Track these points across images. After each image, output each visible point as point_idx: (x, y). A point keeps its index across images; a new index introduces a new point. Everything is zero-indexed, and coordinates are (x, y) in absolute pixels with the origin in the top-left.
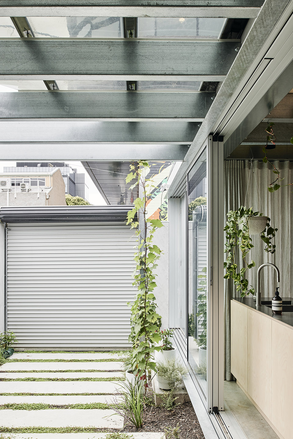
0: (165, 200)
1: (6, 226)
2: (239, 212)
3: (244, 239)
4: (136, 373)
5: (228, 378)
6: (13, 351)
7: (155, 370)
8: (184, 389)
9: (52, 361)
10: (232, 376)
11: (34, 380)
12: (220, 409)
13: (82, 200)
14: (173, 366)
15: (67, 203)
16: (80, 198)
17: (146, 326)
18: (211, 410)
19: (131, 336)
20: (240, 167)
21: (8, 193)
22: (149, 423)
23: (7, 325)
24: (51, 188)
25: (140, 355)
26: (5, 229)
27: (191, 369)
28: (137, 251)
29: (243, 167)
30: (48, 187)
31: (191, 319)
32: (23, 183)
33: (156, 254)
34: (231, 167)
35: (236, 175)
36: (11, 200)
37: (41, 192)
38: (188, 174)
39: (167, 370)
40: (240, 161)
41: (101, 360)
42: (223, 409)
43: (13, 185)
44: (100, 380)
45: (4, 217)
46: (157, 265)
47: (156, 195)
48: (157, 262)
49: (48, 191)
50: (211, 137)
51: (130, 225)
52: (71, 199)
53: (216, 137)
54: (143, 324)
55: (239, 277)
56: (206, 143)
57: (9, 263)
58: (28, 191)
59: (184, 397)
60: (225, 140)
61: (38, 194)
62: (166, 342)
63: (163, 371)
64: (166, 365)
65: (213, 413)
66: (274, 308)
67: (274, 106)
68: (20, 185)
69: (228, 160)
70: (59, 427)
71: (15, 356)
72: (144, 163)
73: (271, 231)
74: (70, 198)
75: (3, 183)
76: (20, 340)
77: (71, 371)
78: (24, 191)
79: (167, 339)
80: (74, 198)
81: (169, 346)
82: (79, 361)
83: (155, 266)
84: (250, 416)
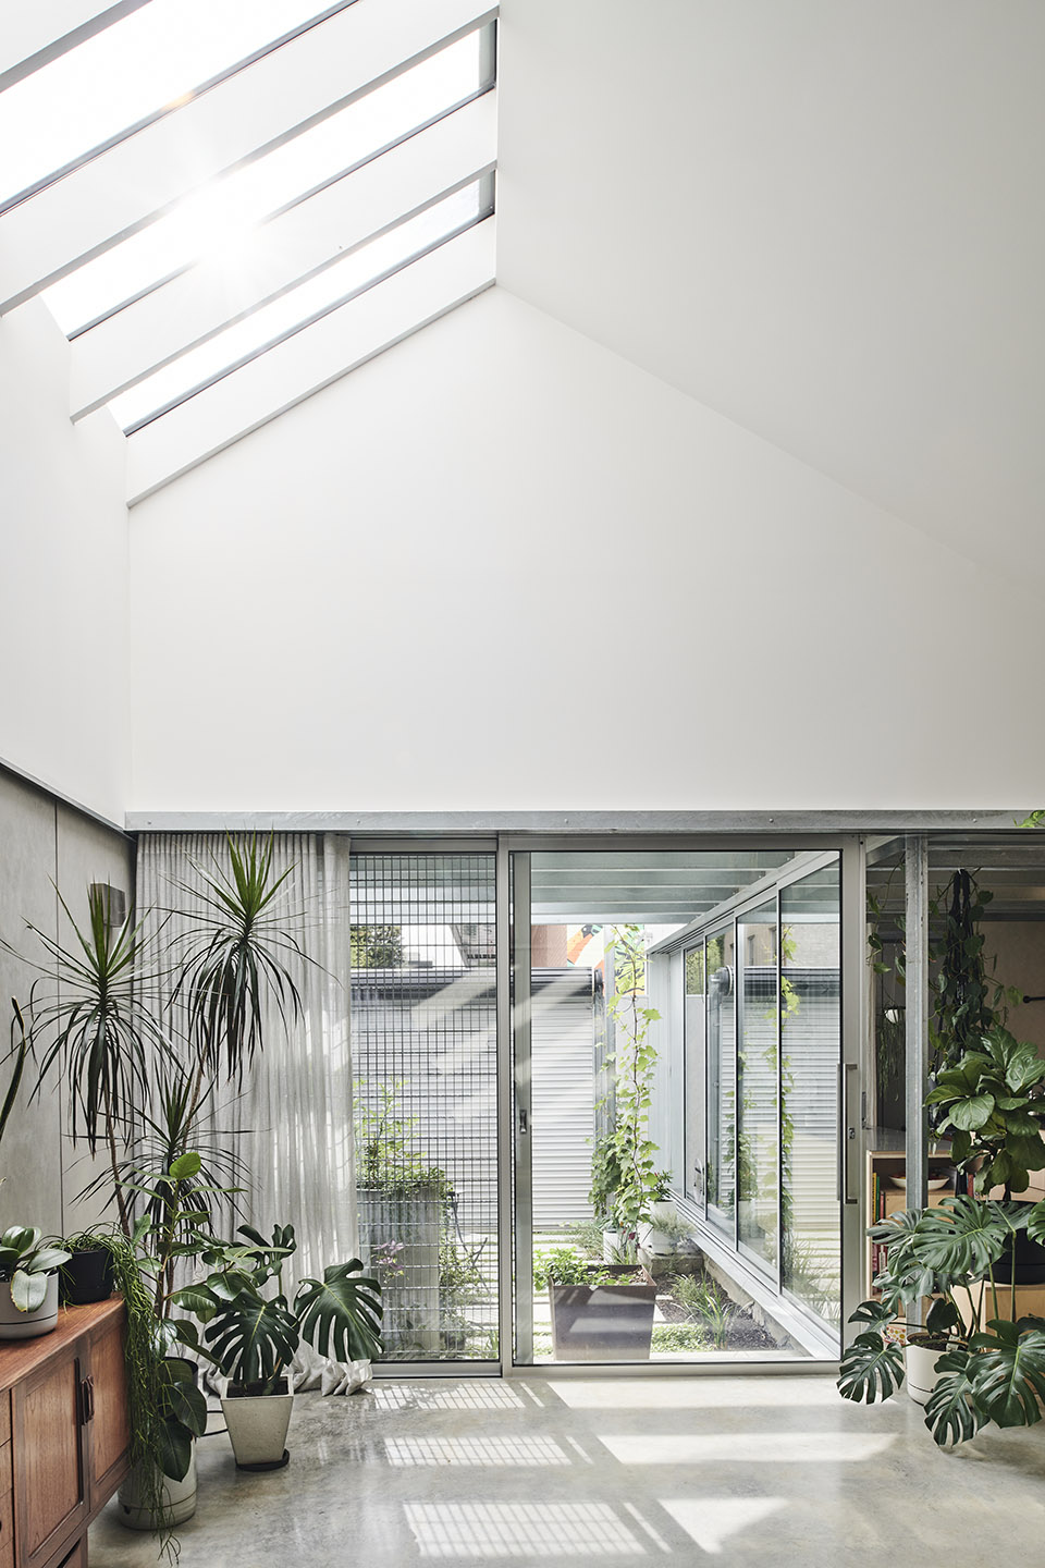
39: (668, 1224)
62: (662, 1190)
64: (665, 1218)
79: (662, 1186)
81: (664, 1197)
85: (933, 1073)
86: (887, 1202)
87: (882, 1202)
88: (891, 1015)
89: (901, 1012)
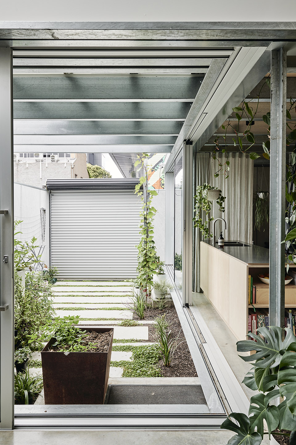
0: (163, 174)
1: (51, 193)
2: (203, 187)
3: (205, 203)
4: (140, 288)
5: (198, 291)
6: (56, 280)
7: (153, 286)
8: (171, 298)
9: (84, 286)
10: (201, 289)
11: (74, 296)
12: (189, 305)
13: (100, 168)
14: (164, 283)
15: (88, 171)
16: (99, 167)
17: (147, 257)
18: (185, 305)
19: (138, 268)
20: (207, 157)
21: (41, 163)
22: (148, 317)
23: (51, 262)
24: (75, 159)
25: (143, 276)
26: (50, 195)
27: (176, 286)
28: (143, 210)
29: (209, 157)
30: (73, 159)
31: (180, 258)
32: (53, 155)
33: (153, 212)
34: (201, 157)
35: (204, 162)
36: (43, 169)
37: (67, 162)
38: (175, 160)
39: (160, 286)
40: (207, 153)
41: (117, 286)
42: (191, 305)
43: (45, 156)
44: (117, 296)
45: (49, 186)
46: (154, 219)
47: (158, 168)
48: (154, 217)
49: (73, 162)
50: (185, 142)
51: (137, 194)
52: (91, 168)
53: (188, 142)
54: (145, 257)
55: (203, 226)
56: (182, 146)
57: (52, 219)
58: (57, 161)
59: (171, 303)
60: (194, 144)
61: (65, 164)
62: (161, 270)
63: (158, 286)
64: (159, 283)
65: (185, 307)
66: (219, 244)
67: (219, 127)
68: (51, 156)
69: (199, 153)
70: (93, 318)
71: (57, 283)
72: (146, 155)
73: (223, 199)
74: (90, 166)
75: (37, 155)
76: (60, 273)
77: (98, 292)
78: (53, 161)
79: (161, 267)
80: (94, 167)
81: (162, 272)
82: (102, 286)
83: (152, 220)
84: (207, 308)
85: (287, 218)
86: (257, 292)
87: (254, 292)
88: (261, 195)
89: (267, 192)
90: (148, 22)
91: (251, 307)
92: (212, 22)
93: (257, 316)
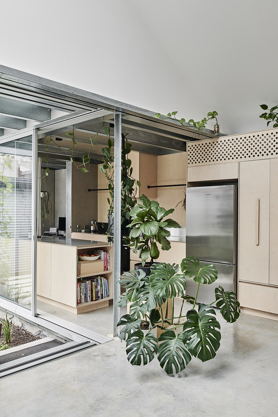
86: (80, 267)
89: (46, 192)
90: (60, 83)
91: (79, 277)
92: (94, 93)
93: (80, 284)
